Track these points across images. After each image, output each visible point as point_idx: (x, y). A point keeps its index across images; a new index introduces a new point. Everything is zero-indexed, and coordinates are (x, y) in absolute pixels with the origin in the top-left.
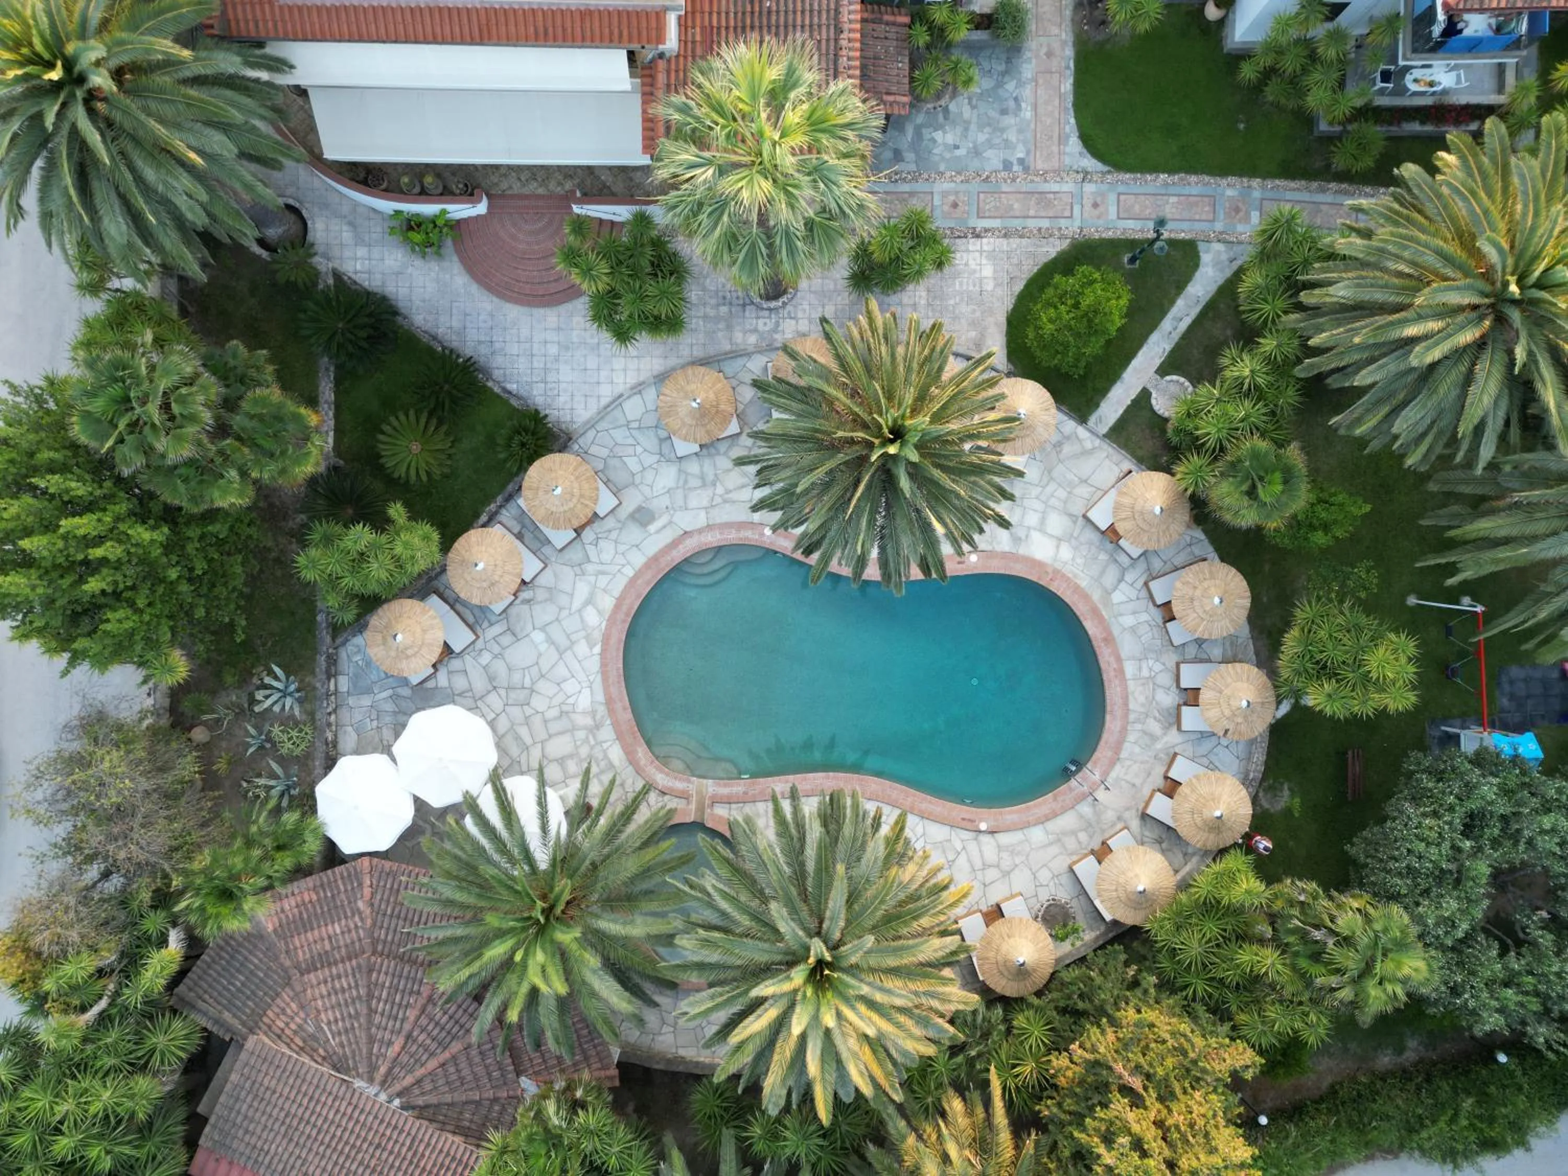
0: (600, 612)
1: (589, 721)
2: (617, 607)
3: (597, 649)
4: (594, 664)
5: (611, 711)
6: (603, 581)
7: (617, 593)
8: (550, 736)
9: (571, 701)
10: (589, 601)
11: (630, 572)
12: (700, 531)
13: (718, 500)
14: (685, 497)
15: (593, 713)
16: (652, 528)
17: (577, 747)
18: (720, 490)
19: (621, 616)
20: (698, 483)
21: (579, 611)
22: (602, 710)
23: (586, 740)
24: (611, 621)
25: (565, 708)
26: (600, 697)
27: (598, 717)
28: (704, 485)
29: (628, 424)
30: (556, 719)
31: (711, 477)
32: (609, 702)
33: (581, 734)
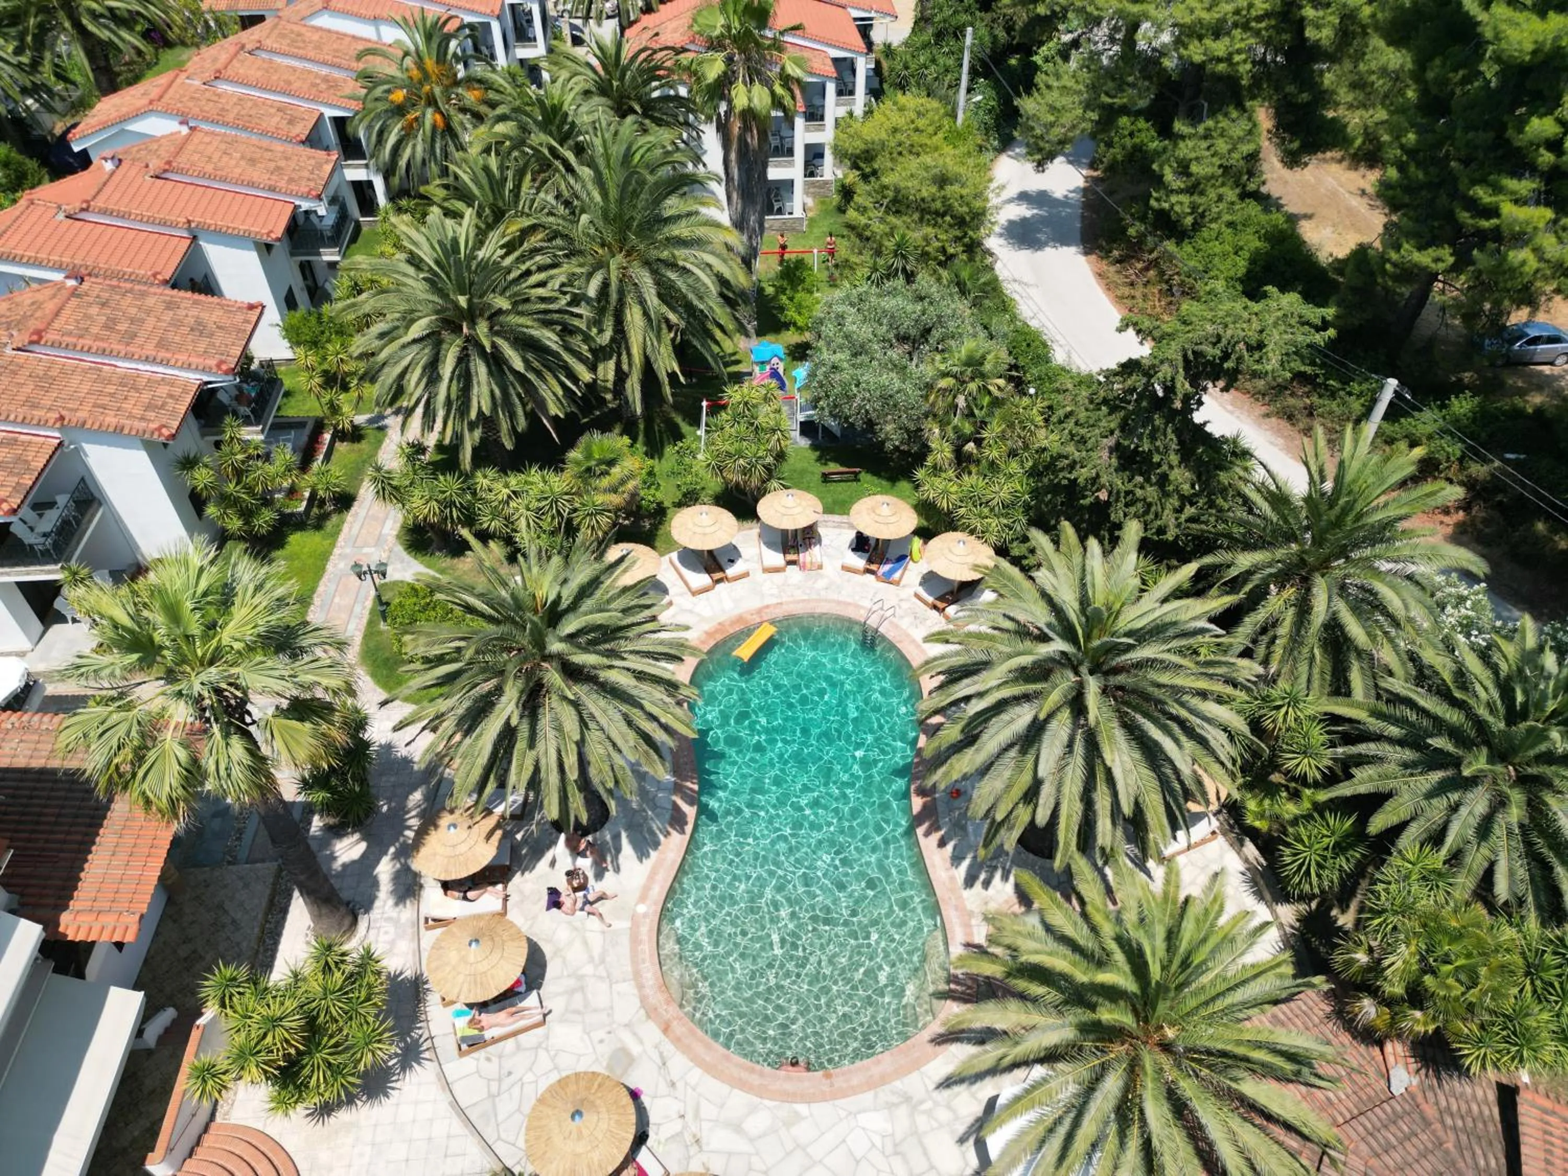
0: (753, 1110)
1: (903, 1111)
2: (743, 1085)
3: (802, 1108)
4: (822, 1110)
5: (884, 1080)
6: (708, 1111)
7: (725, 1088)
8: (932, 1167)
9: (878, 1142)
10: (738, 1129)
11: (696, 1074)
12: (640, 987)
13: (602, 971)
14: (595, 1011)
15: (891, 1106)
16: (635, 1049)
17: (941, 1126)
18: (588, 970)
19: (755, 1080)
20: (578, 997)
21: (752, 1140)
22: (885, 1094)
23: (929, 1113)
24: (761, 1092)
25: (889, 1149)
26: (867, 1098)
27: (895, 1099)
28: (582, 989)
29: (492, 1096)
30: (906, 1161)
31: (572, 982)
32: (871, 1085)
33: (922, 1122)
